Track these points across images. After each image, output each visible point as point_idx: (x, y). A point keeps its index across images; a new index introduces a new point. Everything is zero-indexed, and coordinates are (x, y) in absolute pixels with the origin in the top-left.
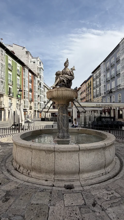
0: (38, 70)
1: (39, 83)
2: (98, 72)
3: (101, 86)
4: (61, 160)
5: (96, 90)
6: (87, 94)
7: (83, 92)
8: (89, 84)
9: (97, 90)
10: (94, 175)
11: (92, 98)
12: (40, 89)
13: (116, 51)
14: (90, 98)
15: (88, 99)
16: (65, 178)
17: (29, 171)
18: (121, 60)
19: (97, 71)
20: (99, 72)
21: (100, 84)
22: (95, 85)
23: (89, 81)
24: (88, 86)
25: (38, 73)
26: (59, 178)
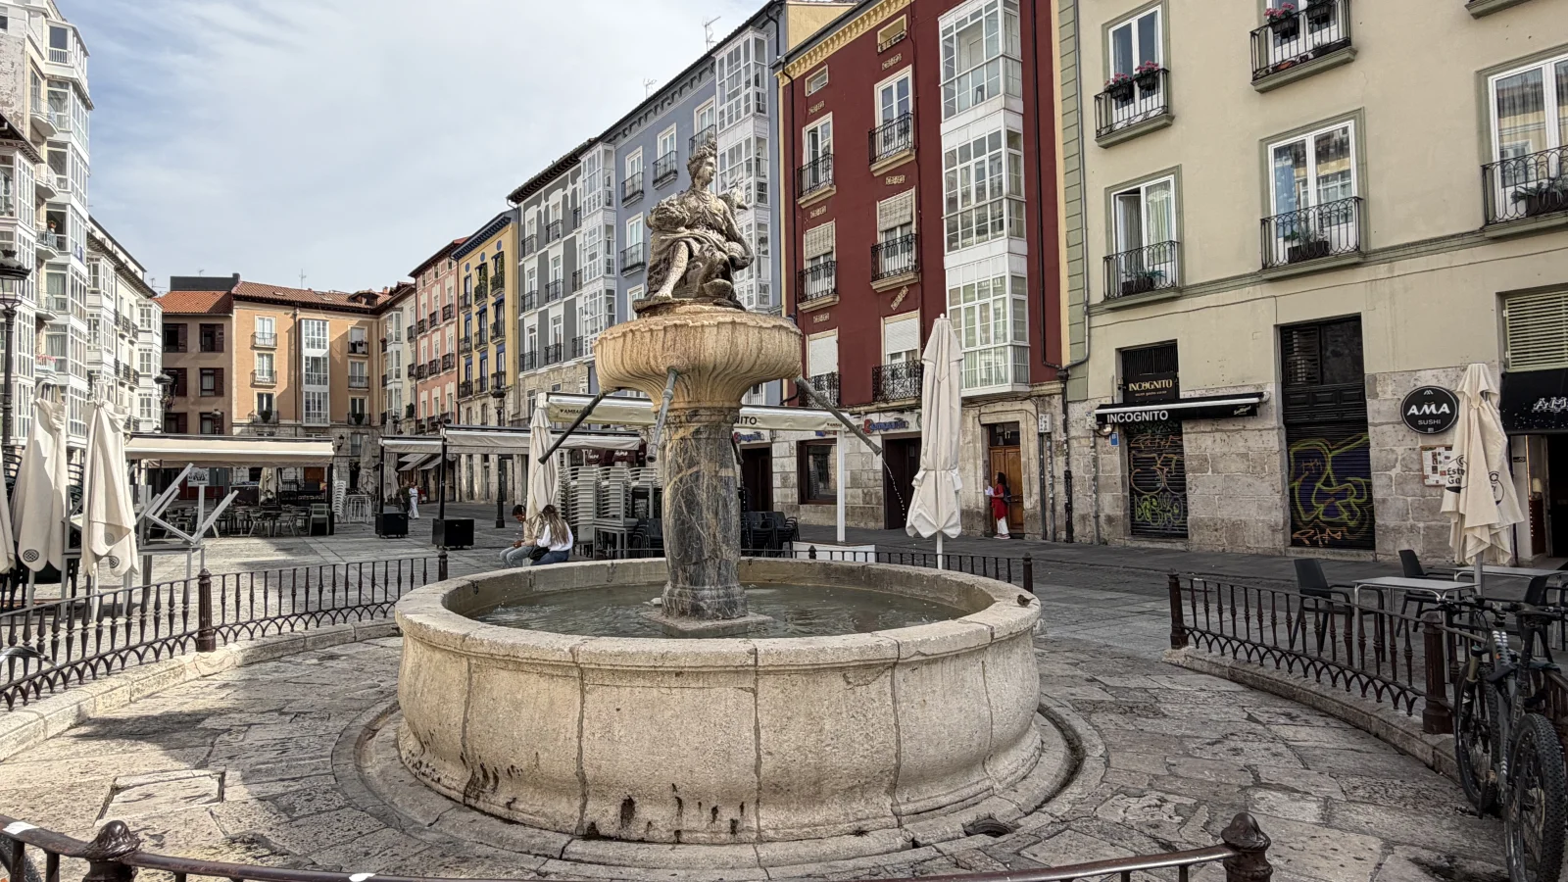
0: (35, 94)
1: (44, 210)
2: (557, 197)
3: (586, 291)
4: (923, 707)
5: (544, 316)
6: (467, 339)
7: (433, 322)
8: (482, 268)
9: (551, 315)
10: (1026, 755)
11: (509, 366)
12: (50, 266)
13: (689, 94)
14: (491, 369)
15: (476, 375)
16: (941, 795)
17: (728, 814)
18: (723, 155)
19: (548, 194)
20: (565, 197)
21: (574, 281)
22: (532, 284)
23: (489, 249)
24: (475, 282)
25: (34, 124)
26: (918, 804)
